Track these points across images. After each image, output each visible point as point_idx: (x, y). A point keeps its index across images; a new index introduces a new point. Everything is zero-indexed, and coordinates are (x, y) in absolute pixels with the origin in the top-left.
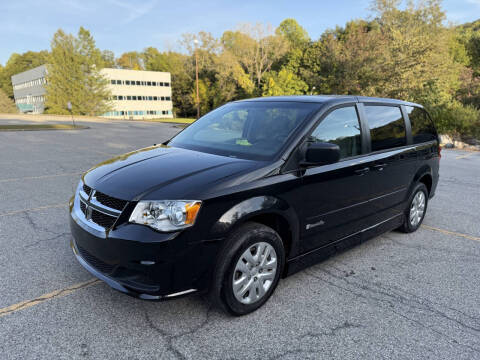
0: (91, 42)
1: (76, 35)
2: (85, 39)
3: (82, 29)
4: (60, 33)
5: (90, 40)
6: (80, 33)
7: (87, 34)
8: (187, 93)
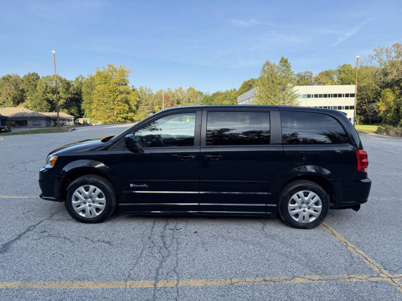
0: (288, 67)
1: (277, 63)
2: (284, 66)
3: (282, 58)
4: (268, 63)
5: (287, 66)
6: (281, 62)
7: (286, 61)
8: (374, 102)
